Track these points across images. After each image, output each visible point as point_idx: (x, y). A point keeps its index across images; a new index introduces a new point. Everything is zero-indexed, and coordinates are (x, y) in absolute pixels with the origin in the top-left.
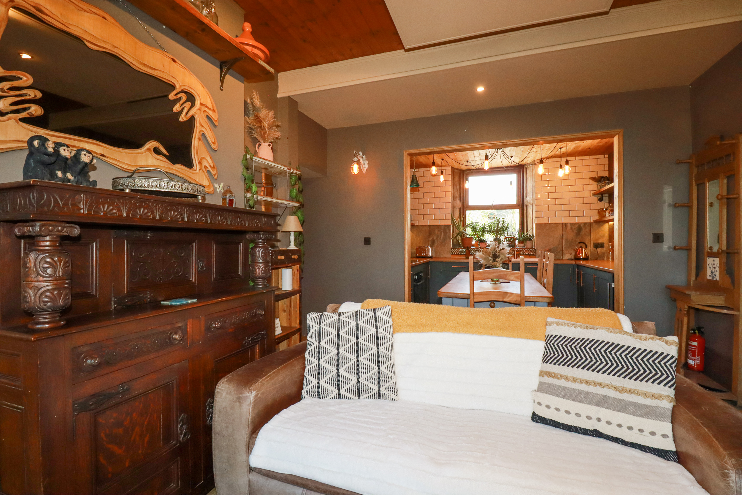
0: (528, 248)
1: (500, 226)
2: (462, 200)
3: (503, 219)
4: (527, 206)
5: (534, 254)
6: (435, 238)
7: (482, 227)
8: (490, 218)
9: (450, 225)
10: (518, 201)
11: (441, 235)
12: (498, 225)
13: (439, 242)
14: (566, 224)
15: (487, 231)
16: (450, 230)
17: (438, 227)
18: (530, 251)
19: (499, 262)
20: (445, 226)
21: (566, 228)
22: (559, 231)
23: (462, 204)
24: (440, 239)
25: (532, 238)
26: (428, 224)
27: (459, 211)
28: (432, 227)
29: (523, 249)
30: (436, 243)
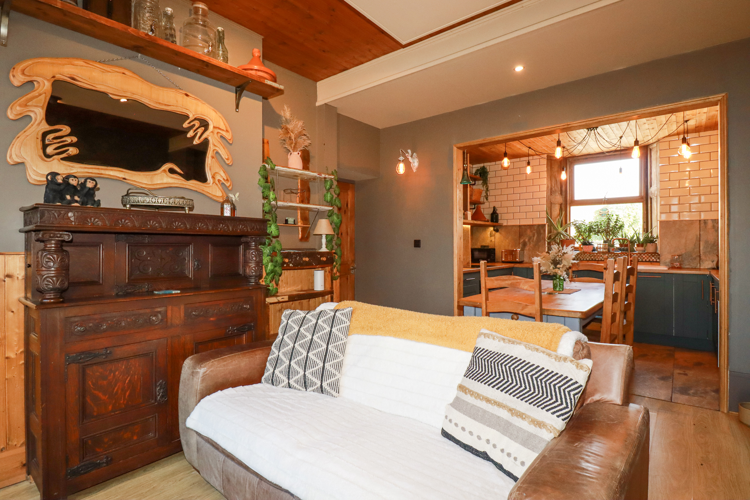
0: (650, 253)
1: (612, 224)
2: (564, 194)
3: (616, 217)
4: (651, 199)
5: (658, 260)
6: (527, 240)
7: (588, 226)
8: (602, 215)
9: (545, 225)
10: (641, 193)
11: (534, 236)
12: (609, 223)
13: (531, 245)
14: (705, 221)
15: (594, 231)
16: (545, 231)
17: (531, 226)
18: (651, 257)
19: (561, 269)
20: (539, 226)
21: (706, 227)
22: (695, 231)
23: (564, 199)
24: (532, 241)
25: (655, 240)
26: (518, 224)
27: (559, 207)
28: (523, 227)
29: (642, 253)
30: (528, 246)
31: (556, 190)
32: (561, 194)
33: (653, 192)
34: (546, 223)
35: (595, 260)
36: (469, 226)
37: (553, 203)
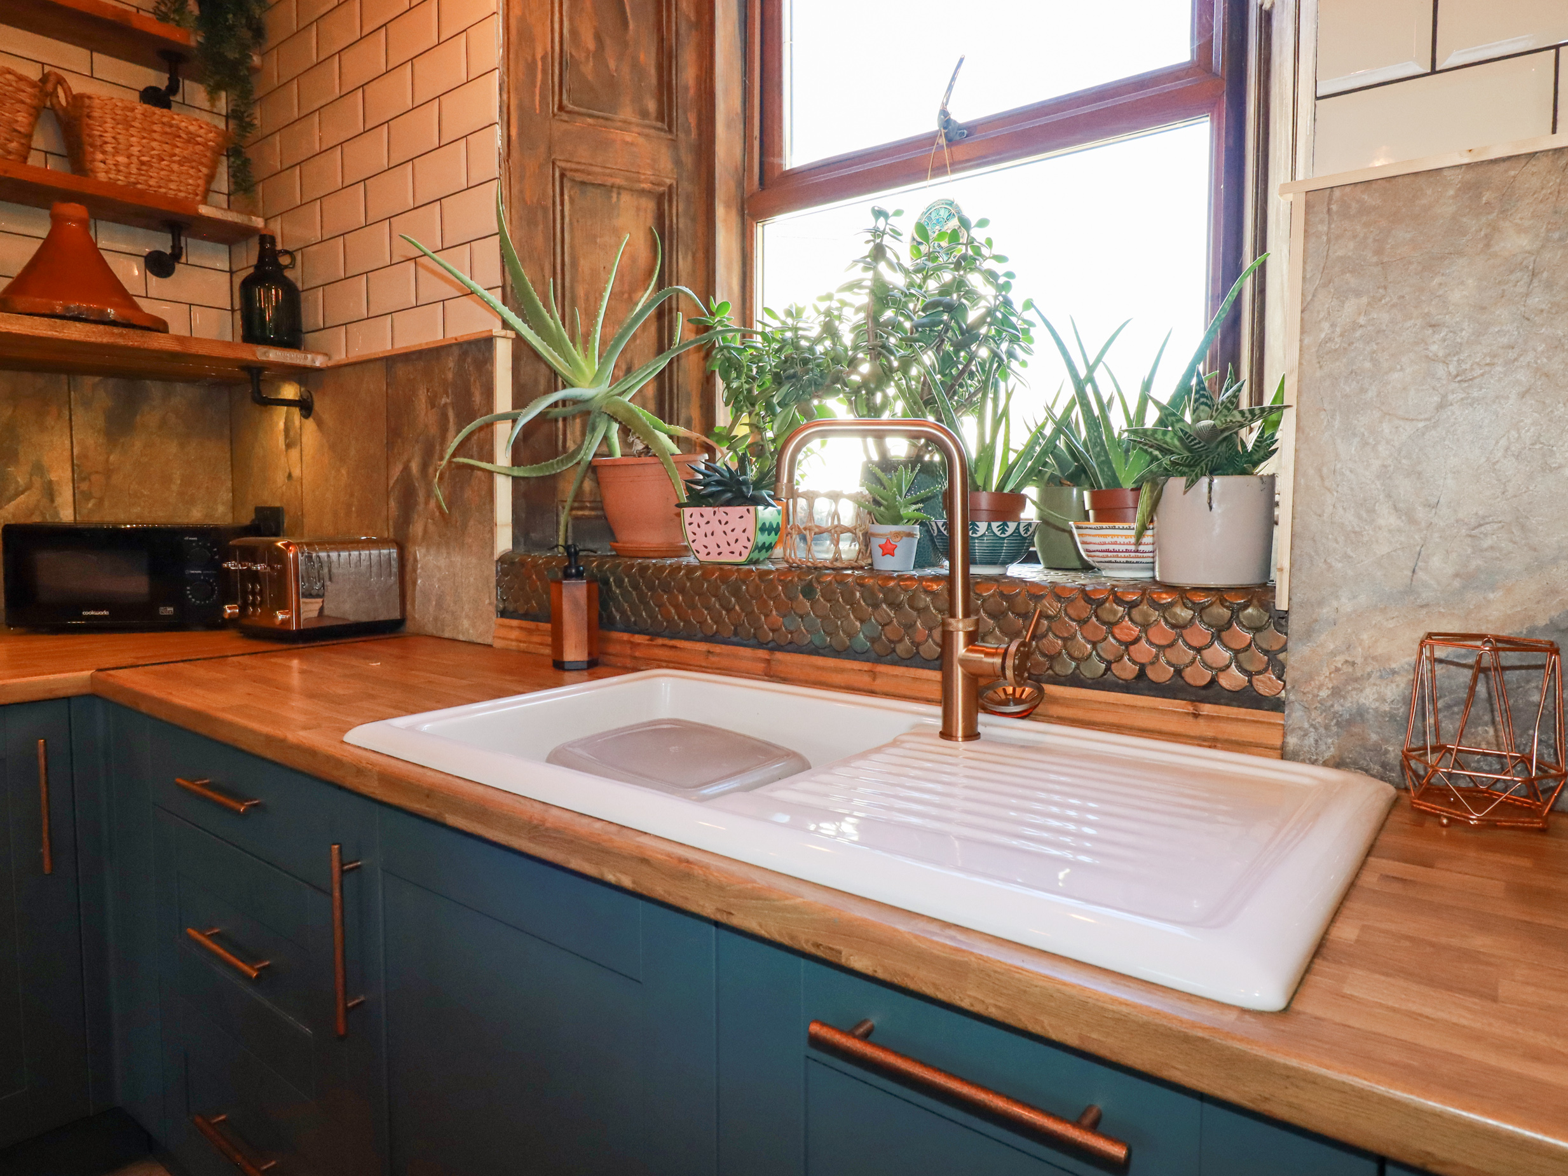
2: (688, 116)
6: (415, 467)
9: (489, 343)
13: (433, 504)
20: (465, 349)
25: (1251, 437)
27: (649, 220)
29: (1112, 593)
30: (421, 507)
31: (612, 84)
32: (666, 116)
34: (496, 326)
37: (579, 177)
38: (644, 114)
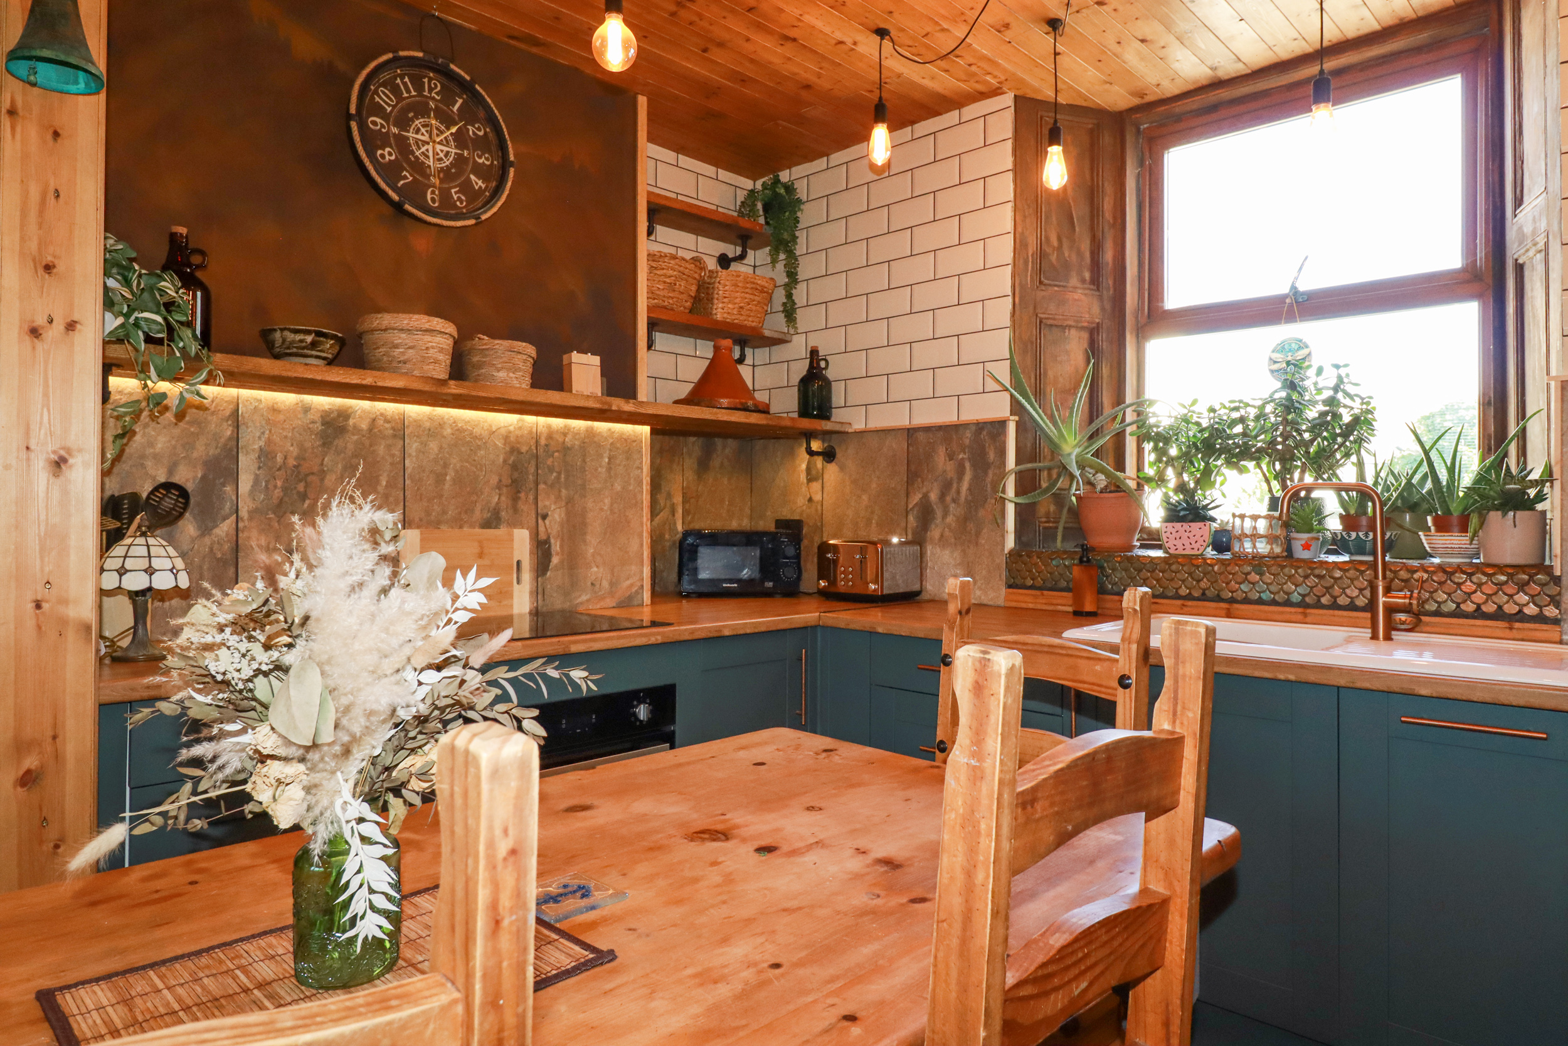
0: (1500, 568)
3: (1334, 373)
4: (1520, 269)
5: (1551, 611)
6: (933, 496)
9: (1002, 423)
10: (1467, 250)
11: (960, 479)
13: (950, 519)
15: (1228, 449)
16: (1002, 452)
17: (948, 432)
18: (1510, 589)
20: (980, 426)
23: (1108, 306)
24: (954, 501)
25: (1532, 492)
26: (904, 422)
27: (1085, 344)
28: (921, 436)
29: (1459, 569)
30: (938, 521)
31: (1066, 266)
32: (1096, 281)
33: (1528, 229)
34: (1008, 414)
35: (1218, 599)
36: (646, 429)
37: (1050, 322)
38: (1083, 281)
